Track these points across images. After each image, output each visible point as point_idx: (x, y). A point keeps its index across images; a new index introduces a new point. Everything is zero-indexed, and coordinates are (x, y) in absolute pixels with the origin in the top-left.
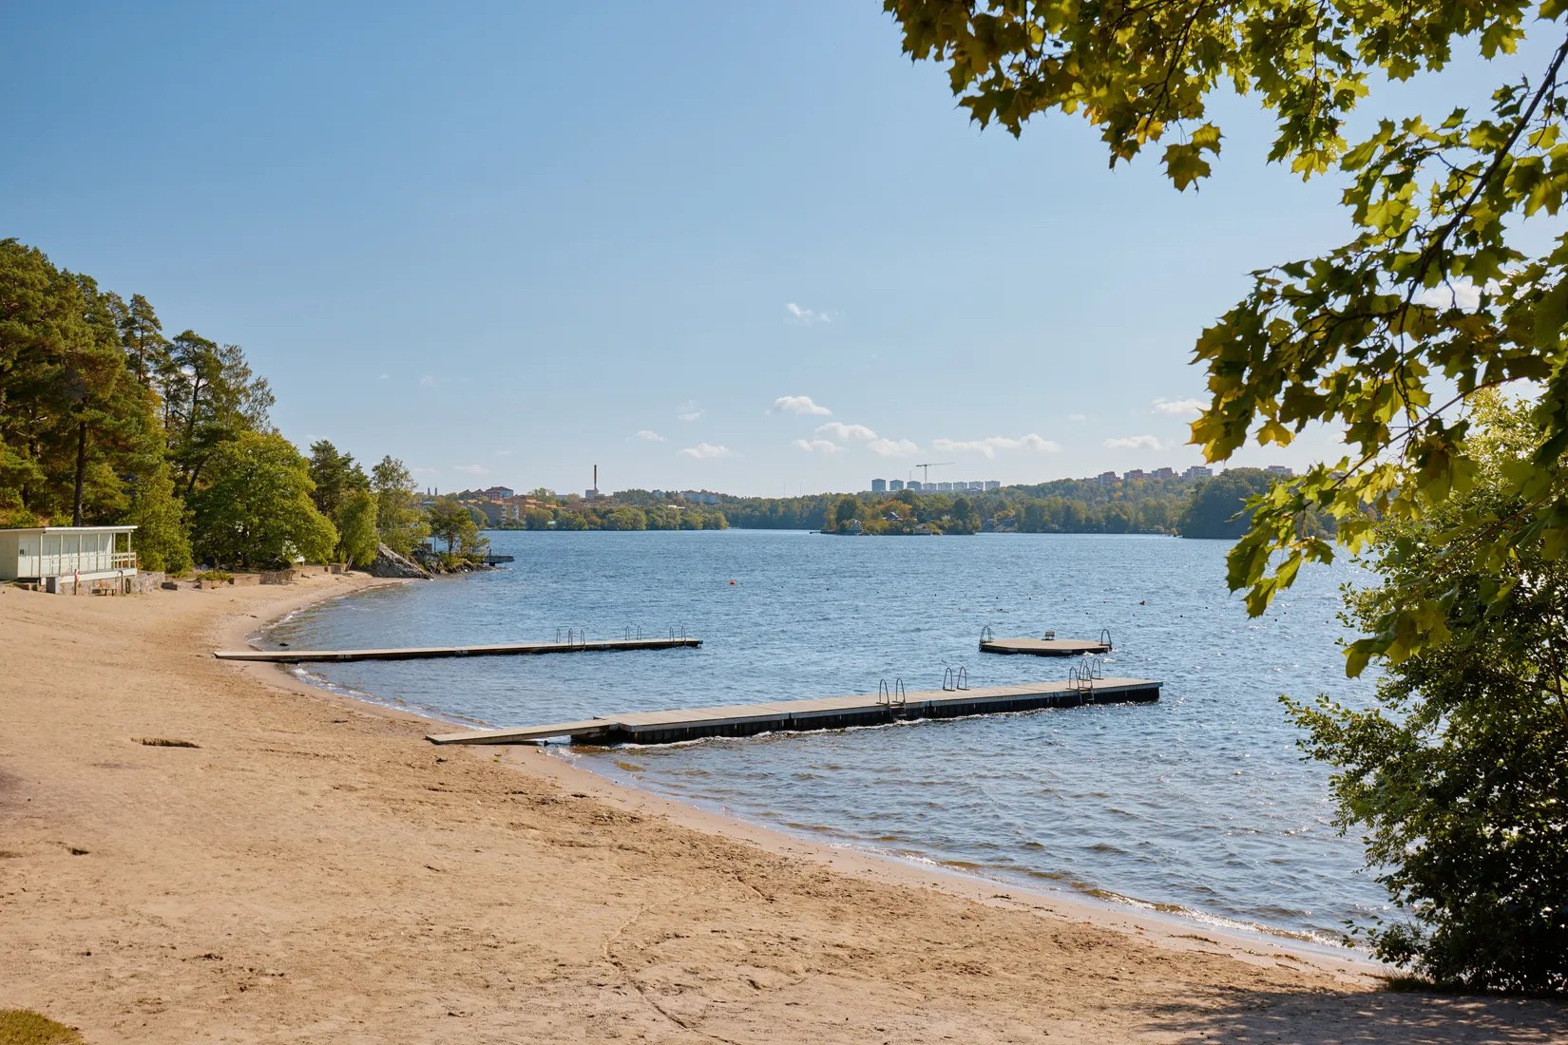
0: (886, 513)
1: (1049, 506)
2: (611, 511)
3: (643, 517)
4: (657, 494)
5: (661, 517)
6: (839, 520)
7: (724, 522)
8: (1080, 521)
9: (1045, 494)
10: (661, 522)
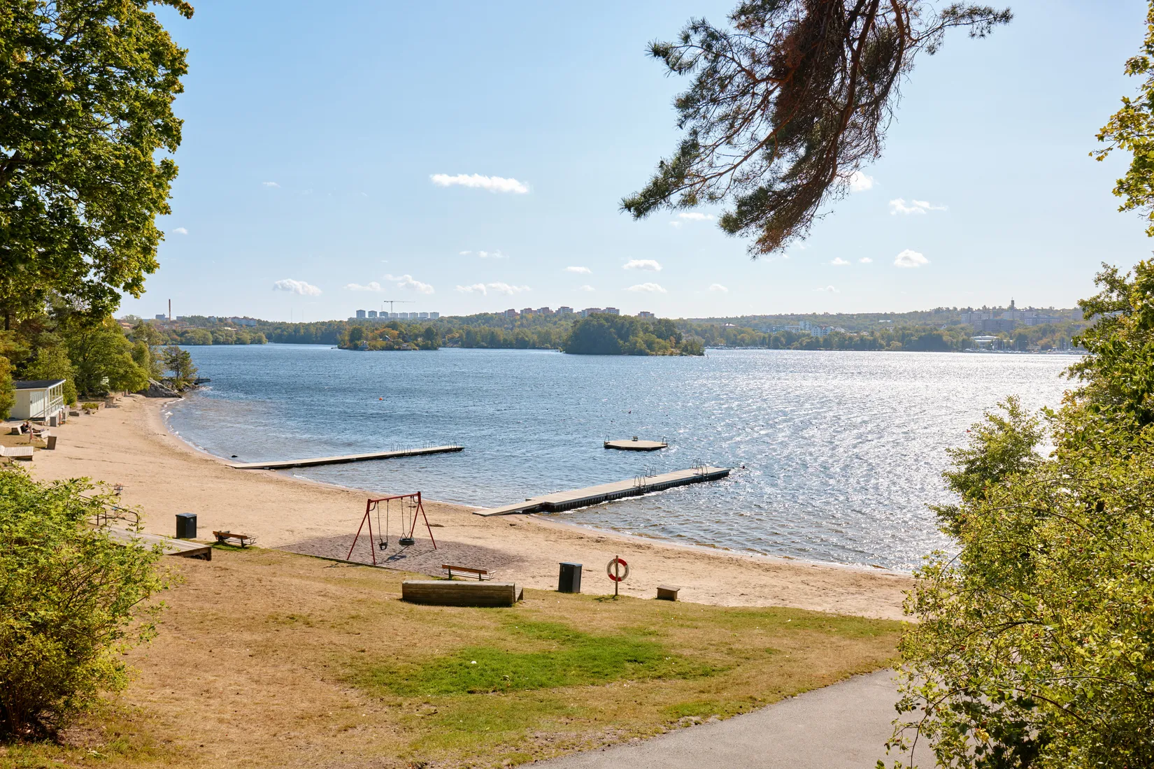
0: (382, 336)
1: (480, 331)
2: (186, 332)
3: (210, 336)
4: (212, 319)
5: (222, 336)
6: (351, 340)
7: (264, 339)
8: (499, 341)
9: (472, 323)
10: (222, 339)
